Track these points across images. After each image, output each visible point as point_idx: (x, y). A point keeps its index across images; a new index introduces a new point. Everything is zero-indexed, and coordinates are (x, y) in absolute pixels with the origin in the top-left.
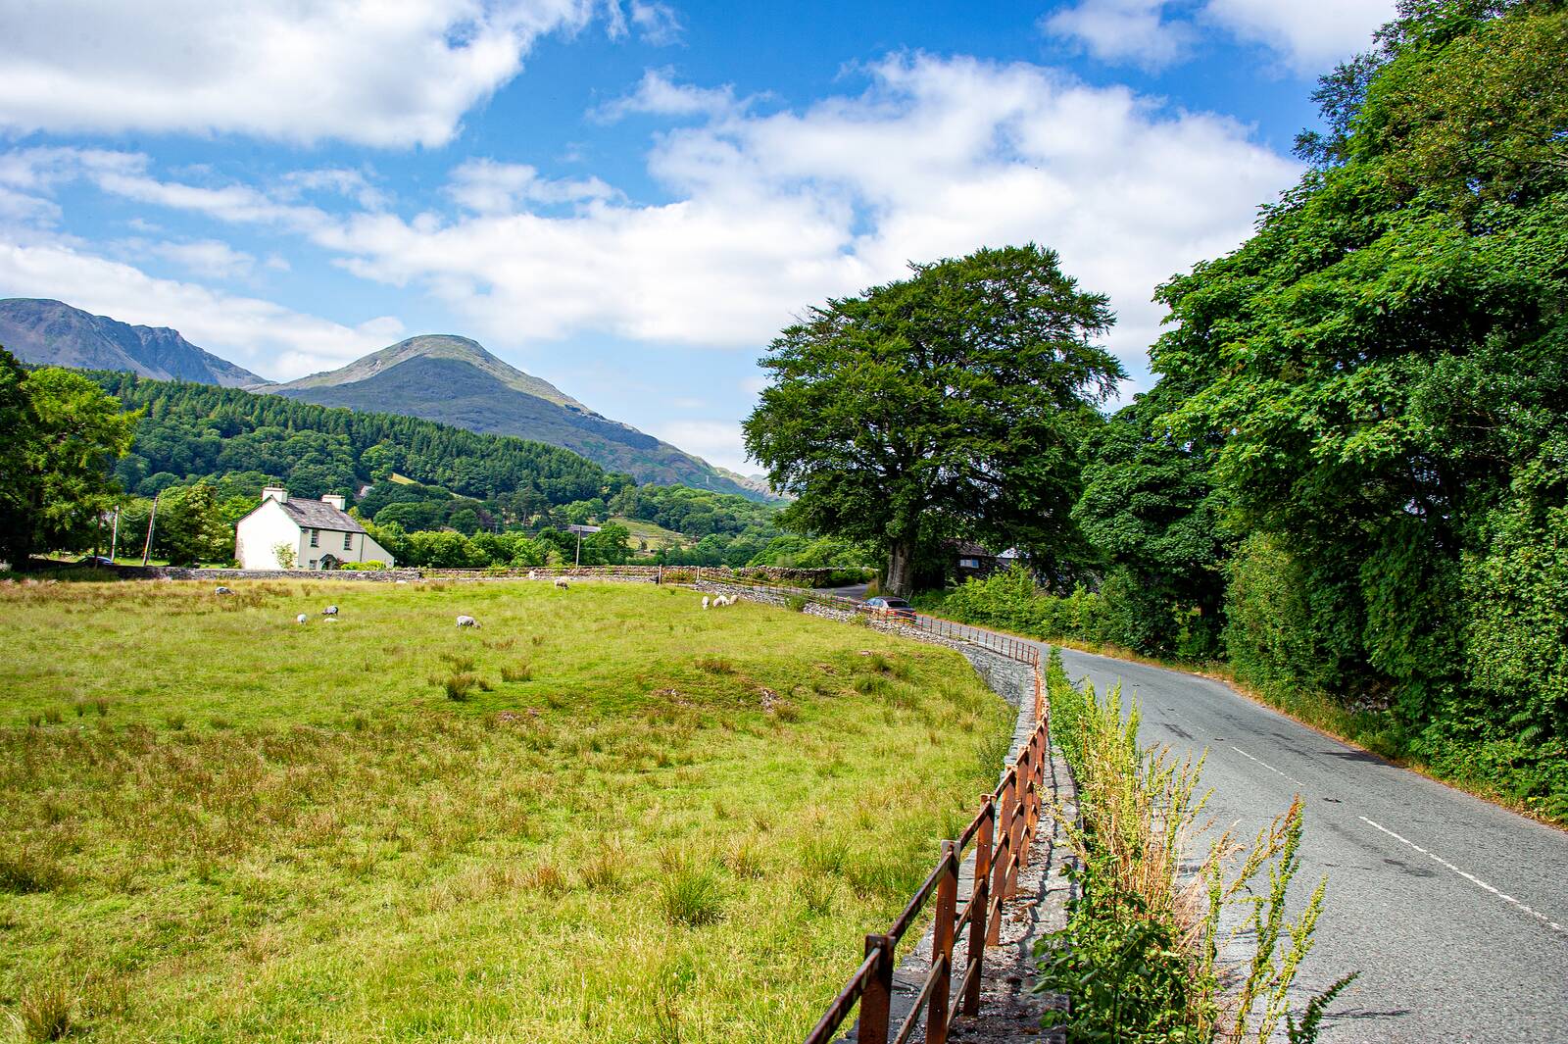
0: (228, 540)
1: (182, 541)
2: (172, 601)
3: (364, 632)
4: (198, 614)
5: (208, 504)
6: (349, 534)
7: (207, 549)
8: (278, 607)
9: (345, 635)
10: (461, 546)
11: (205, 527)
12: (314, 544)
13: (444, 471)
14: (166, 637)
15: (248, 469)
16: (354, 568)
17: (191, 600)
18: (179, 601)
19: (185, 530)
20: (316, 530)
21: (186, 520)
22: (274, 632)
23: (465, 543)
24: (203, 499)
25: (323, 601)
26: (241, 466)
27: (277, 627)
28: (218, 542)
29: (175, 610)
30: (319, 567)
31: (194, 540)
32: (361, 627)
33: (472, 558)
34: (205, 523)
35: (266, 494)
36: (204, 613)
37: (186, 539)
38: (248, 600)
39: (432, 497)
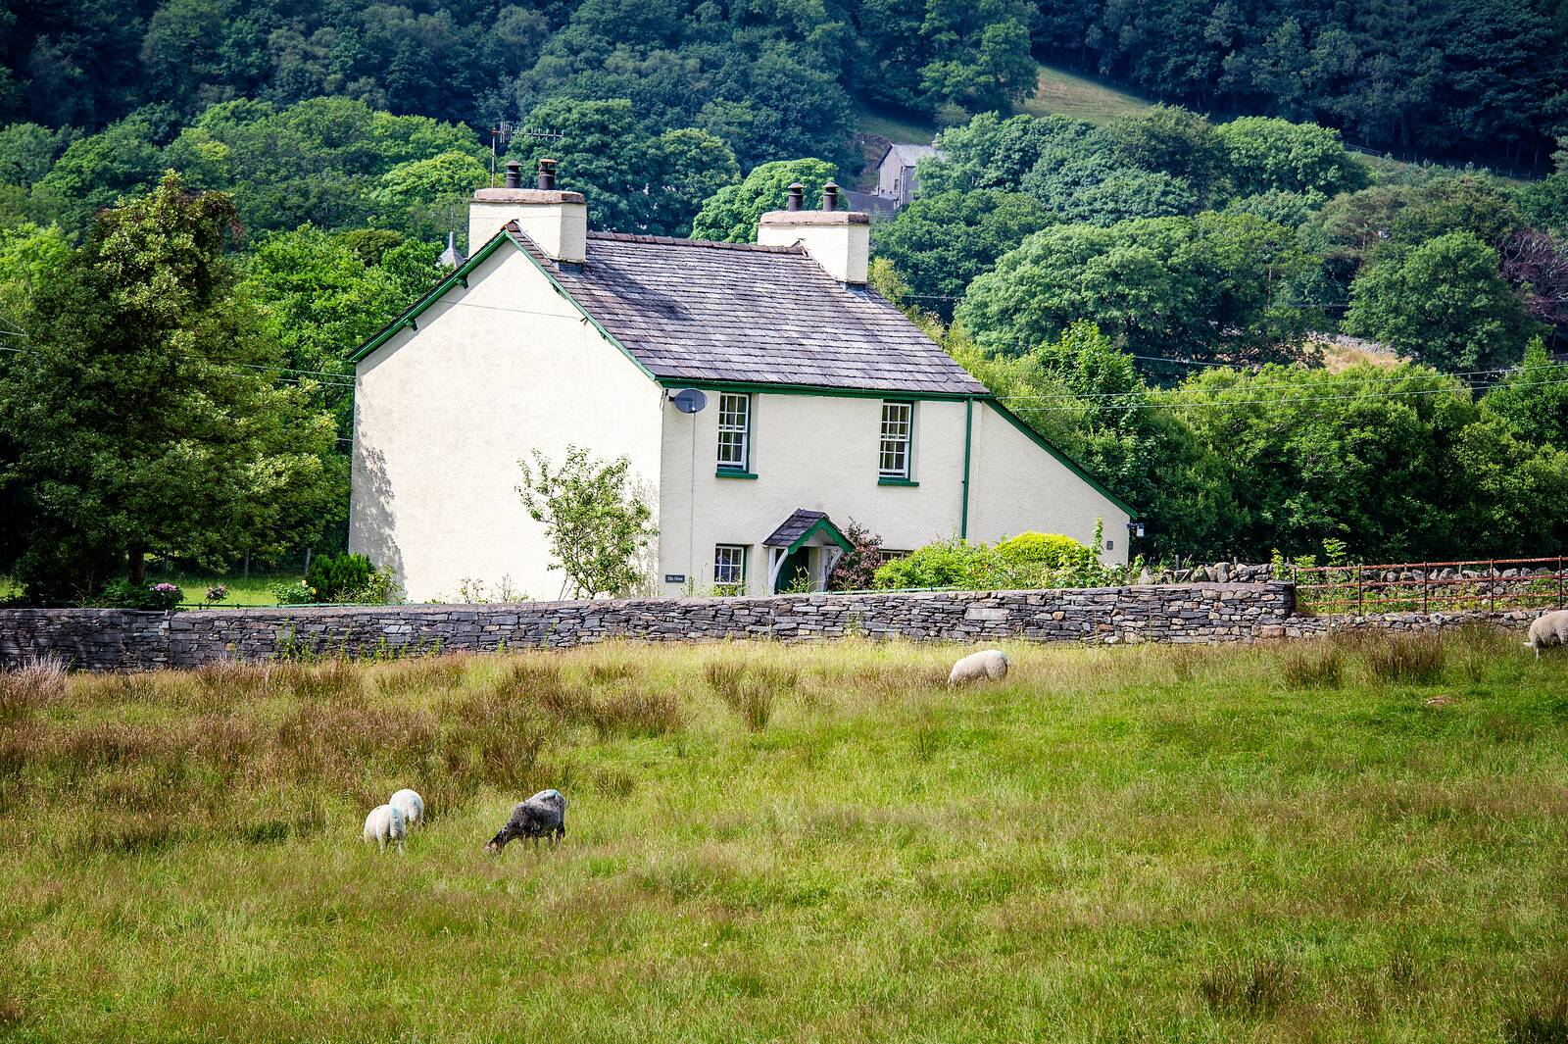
0: (312, 462)
1: (80, 477)
2: (104, 778)
3: (1077, 901)
4: (258, 836)
5: (203, 286)
6: (899, 405)
7: (213, 511)
8: (626, 787)
9: (988, 916)
10: (1441, 439)
11: (200, 400)
12: (734, 464)
13: (1307, 37)
14: (127, 962)
15: (304, 88)
16: (944, 577)
17: (201, 773)
18: (139, 777)
19: (93, 420)
20: (740, 394)
21: (95, 371)
22: (642, 912)
23: (1460, 416)
24: (173, 258)
25: (841, 750)
26: (267, 75)
27: (649, 887)
28: (265, 472)
29: (139, 821)
30: (761, 577)
31: (142, 470)
32: (1053, 878)
33: (1503, 497)
34: (193, 380)
35: (484, 223)
36: (278, 833)
37: (104, 463)
38: (473, 757)
39: (1251, 178)
